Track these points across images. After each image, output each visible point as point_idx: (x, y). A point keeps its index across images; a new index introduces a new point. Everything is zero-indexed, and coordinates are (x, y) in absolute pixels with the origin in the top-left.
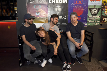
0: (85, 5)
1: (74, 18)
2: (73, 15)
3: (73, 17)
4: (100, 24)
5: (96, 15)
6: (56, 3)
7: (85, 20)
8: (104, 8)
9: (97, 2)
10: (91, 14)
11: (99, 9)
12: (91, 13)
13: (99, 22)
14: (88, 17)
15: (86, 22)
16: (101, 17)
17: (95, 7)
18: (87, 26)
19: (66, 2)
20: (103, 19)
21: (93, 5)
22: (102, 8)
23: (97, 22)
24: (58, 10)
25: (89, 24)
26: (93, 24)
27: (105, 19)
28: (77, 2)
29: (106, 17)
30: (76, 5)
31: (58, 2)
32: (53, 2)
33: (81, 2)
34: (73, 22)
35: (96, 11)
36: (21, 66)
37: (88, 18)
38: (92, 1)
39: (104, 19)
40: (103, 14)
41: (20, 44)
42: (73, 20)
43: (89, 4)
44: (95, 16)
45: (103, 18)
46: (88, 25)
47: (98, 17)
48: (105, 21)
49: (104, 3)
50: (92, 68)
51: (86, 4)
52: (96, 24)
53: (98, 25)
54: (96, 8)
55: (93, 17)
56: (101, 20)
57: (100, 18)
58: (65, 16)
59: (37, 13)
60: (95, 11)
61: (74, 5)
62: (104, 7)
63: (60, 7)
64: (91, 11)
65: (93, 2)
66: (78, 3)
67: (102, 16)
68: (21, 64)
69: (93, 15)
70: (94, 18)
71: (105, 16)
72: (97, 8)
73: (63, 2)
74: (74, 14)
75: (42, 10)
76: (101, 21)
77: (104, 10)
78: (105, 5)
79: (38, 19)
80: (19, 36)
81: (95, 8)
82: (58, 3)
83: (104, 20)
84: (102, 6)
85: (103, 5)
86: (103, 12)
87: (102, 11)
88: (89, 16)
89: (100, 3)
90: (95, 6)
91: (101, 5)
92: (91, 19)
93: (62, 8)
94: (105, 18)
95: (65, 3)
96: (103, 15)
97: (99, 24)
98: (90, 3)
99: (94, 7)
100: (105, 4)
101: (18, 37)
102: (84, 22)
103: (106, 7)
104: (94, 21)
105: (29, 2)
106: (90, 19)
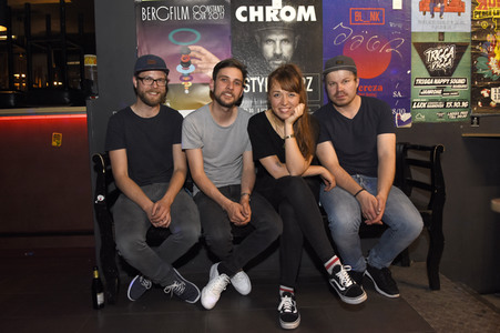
0: (397, 29)
1: (344, 82)
2: (337, 70)
3: (336, 80)
4: (473, 118)
5: (448, 73)
6: (268, 19)
7: (399, 98)
8: (483, 42)
9: (449, 17)
10: (428, 69)
11: (460, 49)
12: (427, 66)
13: (465, 104)
14: (413, 83)
15: (406, 104)
16: (472, 82)
17: (441, 41)
18: (409, 125)
19: (314, 19)
20: (485, 93)
21: (433, 30)
22: (475, 43)
23: (456, 104)
24: (278, 52)
25: (421, 118)
26: (437, 118)
27: (490, 93)
28: (358, 15)
29: (497, 86)
30: (358, 30)
31: (278, 16)
32: (256, 18)
33: (380, 17)
34: (338, 103)
35: (448, 55)
36: (102, 305)
37: (414, 88)
38: (428, 13)
39: (486, 95)
40: (480, 71)
41: (101, 198)
42: (338, 92)
43: (416, 27)
44: (444, 81)
45: (483, 89)
46: (417, 119)
47: (460, 84)
48: (493, 104)
49: (481, 20)
50: (448, 312)
51: (400, 26)
52: (452, 115)
53: (460, 122)
54: (446, 44)
55: (436, 82)
56: (475, 95)
57: (467, 88)
58: (311, 78)
59: (182, 63)
60: (443, 56)
61: (347, 32)
62: (483, 39)
63: (285, 40)
64: (424, 58)
65: (433, 16)
66: (366, 23)
67: (479, 82)
68: (100, 298)
69: (435, 74)
70: (441, 87)
71: (489, 79)
72: (450, 44)
73: (300, 19)
74: (342, 63)
75: (204, 51)
76: (473, 102)
77: (484, 51)
78: (489, 30)
79: (187, 92)
80: (96, 159)
81: (442, 44)
82: (276, 19)
83: (489, 99)
84: (473, 34)
85: (478, 31)
86: (481, 62)
87: (476, 55)
88: (419, 81)
89: (462, 23)
90: (442, 34)
91: (469, 30)
92: (429, 92)
93: (294, 46)
94: (493, 89)
95: (306, 19)
96: (482, 75)
97: (464, 114)
98: (419, 22)
99: (436, 40)
100: (485, 25)
101: (93, 164)
102: (397, 108)
103: (490, 38)
104: (442, 100)
105: (151, 15)
106: (425, 92)
